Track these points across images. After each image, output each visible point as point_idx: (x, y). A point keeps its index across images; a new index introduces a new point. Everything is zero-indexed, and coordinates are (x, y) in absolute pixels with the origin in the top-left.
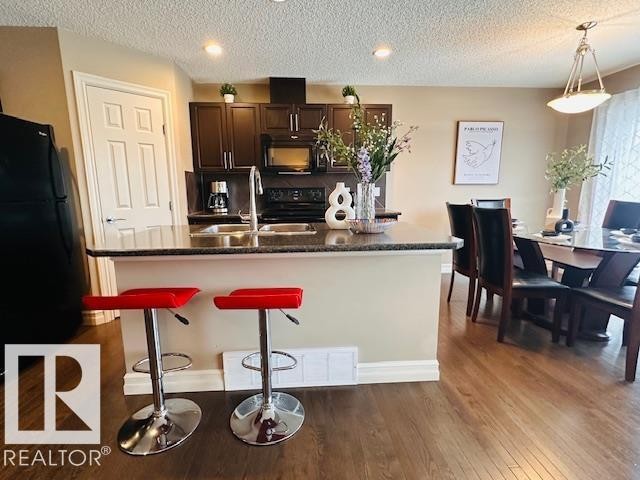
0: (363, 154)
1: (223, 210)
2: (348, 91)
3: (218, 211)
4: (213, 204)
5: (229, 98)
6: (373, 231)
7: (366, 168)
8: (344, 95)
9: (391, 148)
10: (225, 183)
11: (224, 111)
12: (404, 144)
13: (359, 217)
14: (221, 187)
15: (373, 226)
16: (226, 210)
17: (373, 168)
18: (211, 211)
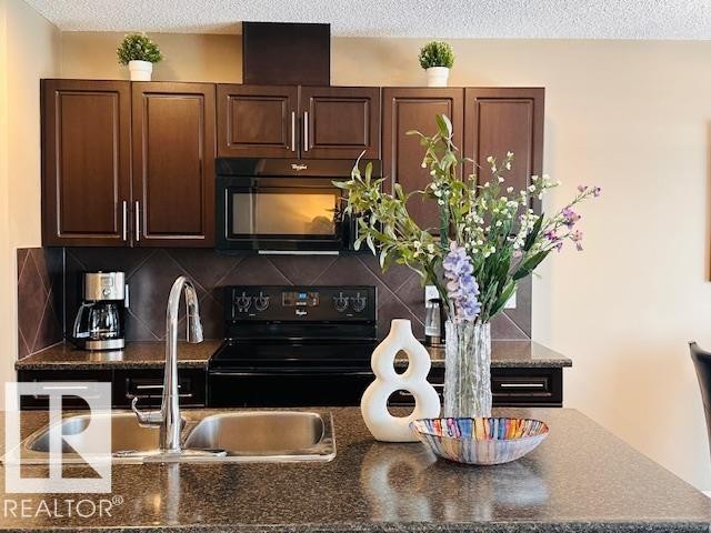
0: (455, 260)
1: (113, 344)
2: (435, 57)
3: (99, 345)
4: (85, 326)
5: (141, 71)
6: (482, 460)
7: (465, 290)
8: (425, 66)
9: (530, 240)
10: (120, 275)
11: (125, 98)
12: (563, 230)
13: (449, 412)
14: (111, 286)
15: (483, 447)
16: (119, 343)
17: (484, 288)
18: (81, 347)
